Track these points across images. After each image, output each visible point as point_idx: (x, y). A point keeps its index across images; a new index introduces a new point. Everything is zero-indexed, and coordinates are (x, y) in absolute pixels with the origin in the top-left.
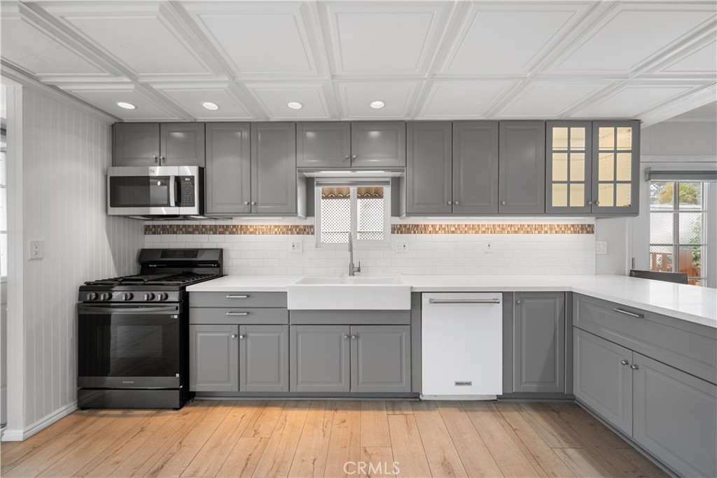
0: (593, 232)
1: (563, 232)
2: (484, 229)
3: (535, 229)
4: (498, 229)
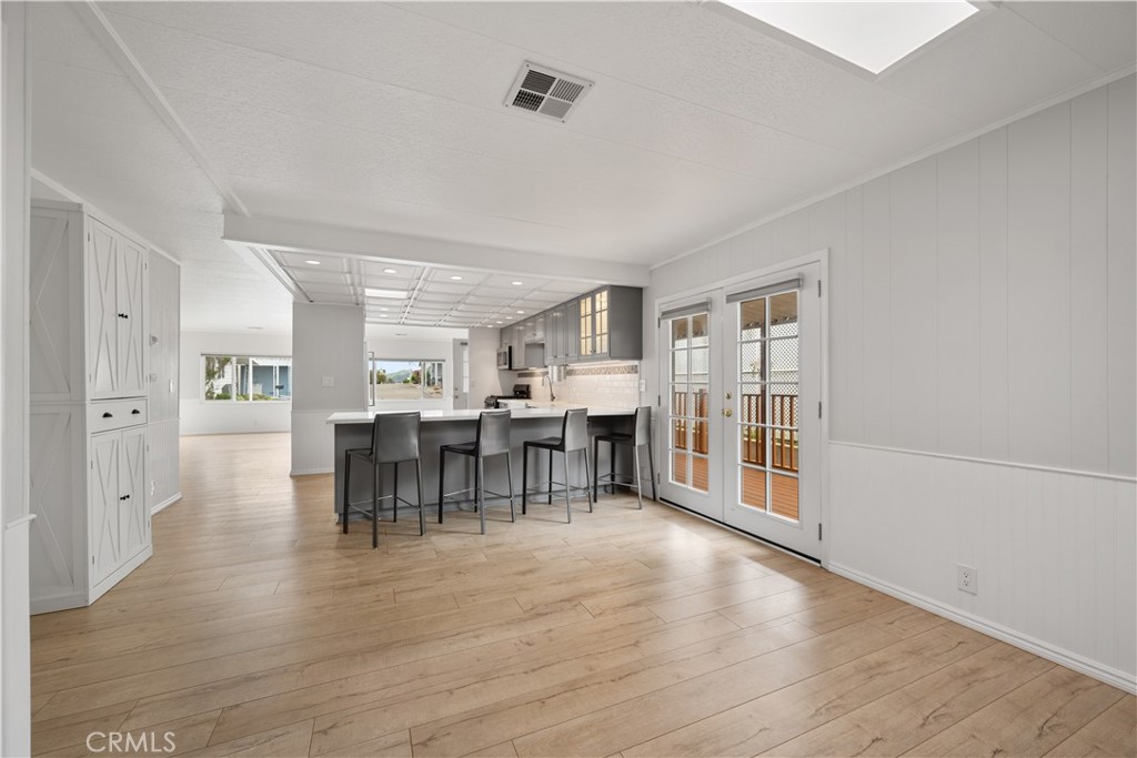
0: (639, 372)
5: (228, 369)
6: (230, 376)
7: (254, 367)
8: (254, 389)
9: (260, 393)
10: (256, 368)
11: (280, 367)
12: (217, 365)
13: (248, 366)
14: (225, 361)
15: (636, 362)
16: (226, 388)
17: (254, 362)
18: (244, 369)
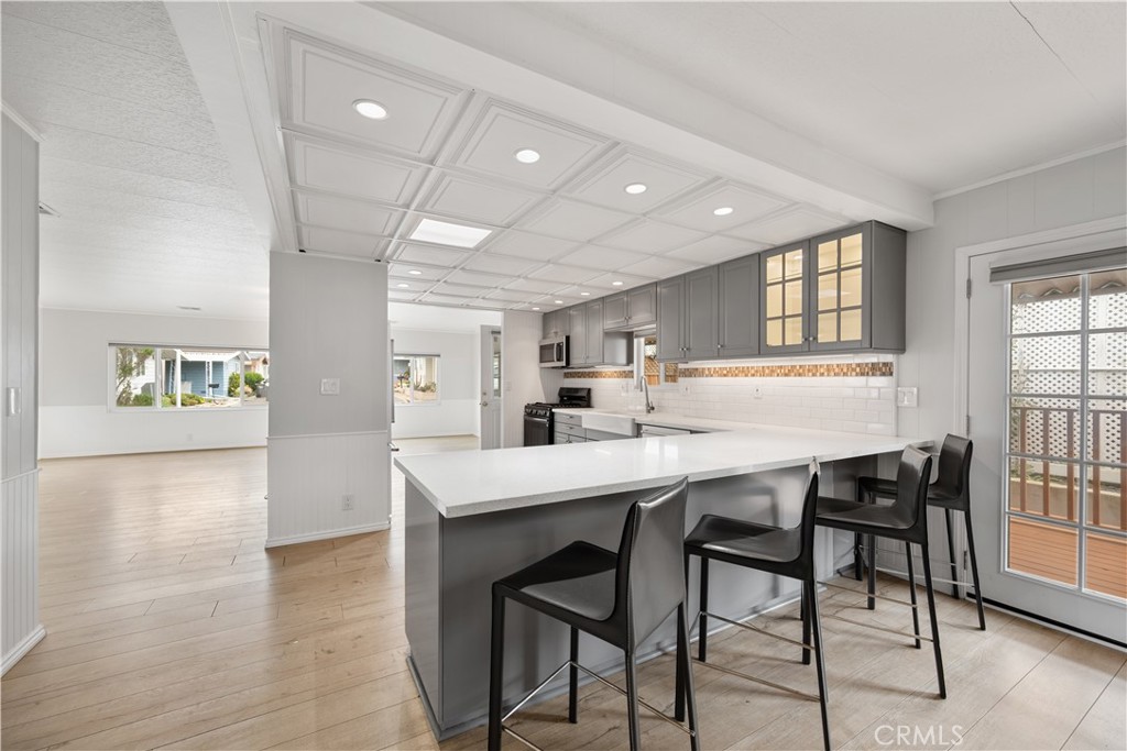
0: (891, 374)
1: (845, 374)
2: (753, 372)
3: (809, 371)
4: (767, 371)
5: (150, 364)
6: (151, 372)
7: (182, 363)
8: (183, 389)
9: (190, 393)
10: (186, 365)
11: (214, 363)
12: (135, 360)
13: (174, 361)
14: (145, 353)
15: (889, 358)
16: (146, 388)
17: (182, 357)
18: (170, 365)
